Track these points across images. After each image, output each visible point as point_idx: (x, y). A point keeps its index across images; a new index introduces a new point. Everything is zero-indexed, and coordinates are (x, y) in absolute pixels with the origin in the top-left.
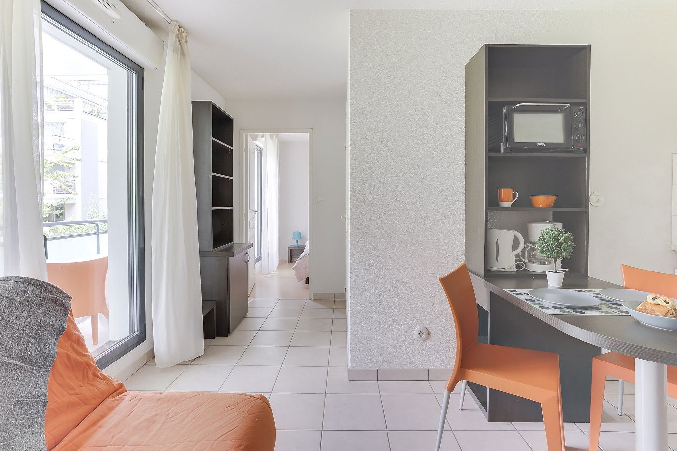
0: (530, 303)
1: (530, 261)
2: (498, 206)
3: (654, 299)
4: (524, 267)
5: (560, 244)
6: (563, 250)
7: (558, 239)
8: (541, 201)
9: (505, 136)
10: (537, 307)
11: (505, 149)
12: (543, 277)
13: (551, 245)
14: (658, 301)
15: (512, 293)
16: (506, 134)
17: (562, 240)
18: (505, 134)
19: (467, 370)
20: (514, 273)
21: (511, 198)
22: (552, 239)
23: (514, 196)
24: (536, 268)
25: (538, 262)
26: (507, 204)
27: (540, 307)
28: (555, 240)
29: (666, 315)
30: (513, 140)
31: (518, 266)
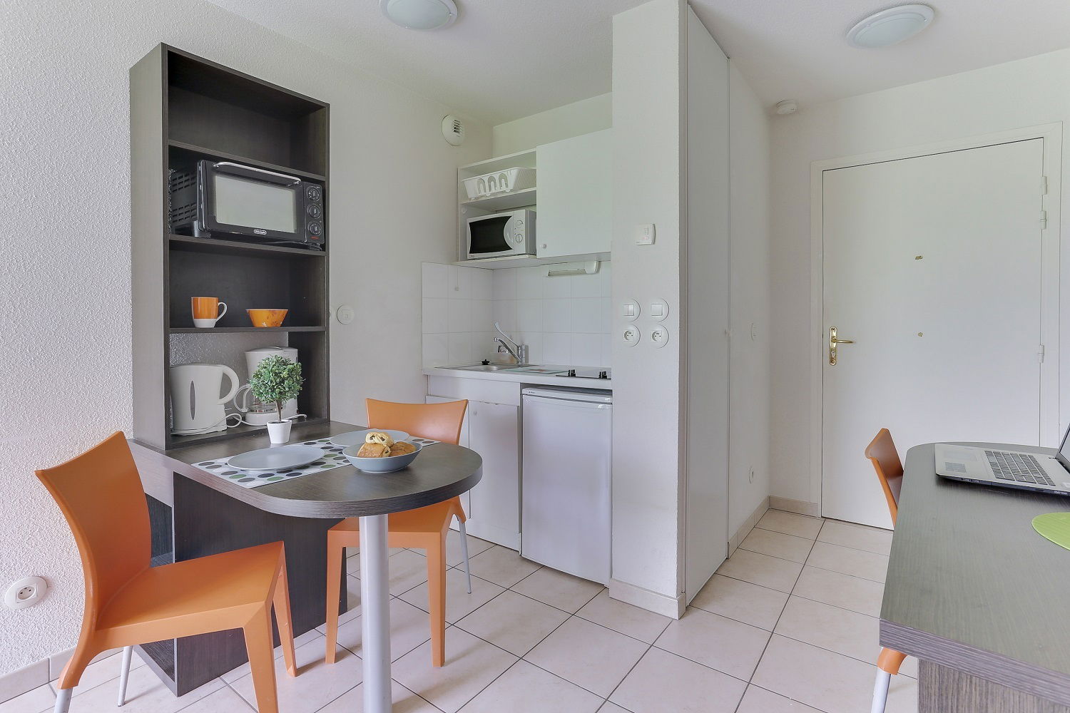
0: (226, 478)
1: (252, 411)
2: (193, 325)
3: (371, 438)
4: (241, 421)
5: (283, 381)
6: (287, 389)
7: (281, 373)
8: (264, 317)
9: (200, 210)
10: (235, 481)
11: (202, 231)
12: (264, 432)
13: (269, 383)
14: (376, 440)
15: (203, 468)
16: (202, 206)
17: (285, 374)
18: (200, 207)
19: (111, 629)
20: (225, 433)
21: (215, 312)
22: (271, 374)
23: (221, 309)
24: (256, 420)
25: (263, 410)
26: (207, 322)
27: (239, 481)
28: (276, 373)
29: (381, 455)
30: (214, 218)
31: (231, 421)
